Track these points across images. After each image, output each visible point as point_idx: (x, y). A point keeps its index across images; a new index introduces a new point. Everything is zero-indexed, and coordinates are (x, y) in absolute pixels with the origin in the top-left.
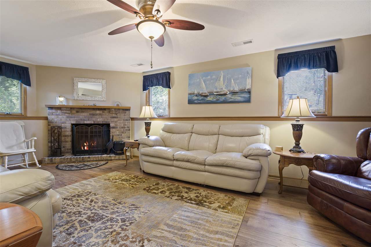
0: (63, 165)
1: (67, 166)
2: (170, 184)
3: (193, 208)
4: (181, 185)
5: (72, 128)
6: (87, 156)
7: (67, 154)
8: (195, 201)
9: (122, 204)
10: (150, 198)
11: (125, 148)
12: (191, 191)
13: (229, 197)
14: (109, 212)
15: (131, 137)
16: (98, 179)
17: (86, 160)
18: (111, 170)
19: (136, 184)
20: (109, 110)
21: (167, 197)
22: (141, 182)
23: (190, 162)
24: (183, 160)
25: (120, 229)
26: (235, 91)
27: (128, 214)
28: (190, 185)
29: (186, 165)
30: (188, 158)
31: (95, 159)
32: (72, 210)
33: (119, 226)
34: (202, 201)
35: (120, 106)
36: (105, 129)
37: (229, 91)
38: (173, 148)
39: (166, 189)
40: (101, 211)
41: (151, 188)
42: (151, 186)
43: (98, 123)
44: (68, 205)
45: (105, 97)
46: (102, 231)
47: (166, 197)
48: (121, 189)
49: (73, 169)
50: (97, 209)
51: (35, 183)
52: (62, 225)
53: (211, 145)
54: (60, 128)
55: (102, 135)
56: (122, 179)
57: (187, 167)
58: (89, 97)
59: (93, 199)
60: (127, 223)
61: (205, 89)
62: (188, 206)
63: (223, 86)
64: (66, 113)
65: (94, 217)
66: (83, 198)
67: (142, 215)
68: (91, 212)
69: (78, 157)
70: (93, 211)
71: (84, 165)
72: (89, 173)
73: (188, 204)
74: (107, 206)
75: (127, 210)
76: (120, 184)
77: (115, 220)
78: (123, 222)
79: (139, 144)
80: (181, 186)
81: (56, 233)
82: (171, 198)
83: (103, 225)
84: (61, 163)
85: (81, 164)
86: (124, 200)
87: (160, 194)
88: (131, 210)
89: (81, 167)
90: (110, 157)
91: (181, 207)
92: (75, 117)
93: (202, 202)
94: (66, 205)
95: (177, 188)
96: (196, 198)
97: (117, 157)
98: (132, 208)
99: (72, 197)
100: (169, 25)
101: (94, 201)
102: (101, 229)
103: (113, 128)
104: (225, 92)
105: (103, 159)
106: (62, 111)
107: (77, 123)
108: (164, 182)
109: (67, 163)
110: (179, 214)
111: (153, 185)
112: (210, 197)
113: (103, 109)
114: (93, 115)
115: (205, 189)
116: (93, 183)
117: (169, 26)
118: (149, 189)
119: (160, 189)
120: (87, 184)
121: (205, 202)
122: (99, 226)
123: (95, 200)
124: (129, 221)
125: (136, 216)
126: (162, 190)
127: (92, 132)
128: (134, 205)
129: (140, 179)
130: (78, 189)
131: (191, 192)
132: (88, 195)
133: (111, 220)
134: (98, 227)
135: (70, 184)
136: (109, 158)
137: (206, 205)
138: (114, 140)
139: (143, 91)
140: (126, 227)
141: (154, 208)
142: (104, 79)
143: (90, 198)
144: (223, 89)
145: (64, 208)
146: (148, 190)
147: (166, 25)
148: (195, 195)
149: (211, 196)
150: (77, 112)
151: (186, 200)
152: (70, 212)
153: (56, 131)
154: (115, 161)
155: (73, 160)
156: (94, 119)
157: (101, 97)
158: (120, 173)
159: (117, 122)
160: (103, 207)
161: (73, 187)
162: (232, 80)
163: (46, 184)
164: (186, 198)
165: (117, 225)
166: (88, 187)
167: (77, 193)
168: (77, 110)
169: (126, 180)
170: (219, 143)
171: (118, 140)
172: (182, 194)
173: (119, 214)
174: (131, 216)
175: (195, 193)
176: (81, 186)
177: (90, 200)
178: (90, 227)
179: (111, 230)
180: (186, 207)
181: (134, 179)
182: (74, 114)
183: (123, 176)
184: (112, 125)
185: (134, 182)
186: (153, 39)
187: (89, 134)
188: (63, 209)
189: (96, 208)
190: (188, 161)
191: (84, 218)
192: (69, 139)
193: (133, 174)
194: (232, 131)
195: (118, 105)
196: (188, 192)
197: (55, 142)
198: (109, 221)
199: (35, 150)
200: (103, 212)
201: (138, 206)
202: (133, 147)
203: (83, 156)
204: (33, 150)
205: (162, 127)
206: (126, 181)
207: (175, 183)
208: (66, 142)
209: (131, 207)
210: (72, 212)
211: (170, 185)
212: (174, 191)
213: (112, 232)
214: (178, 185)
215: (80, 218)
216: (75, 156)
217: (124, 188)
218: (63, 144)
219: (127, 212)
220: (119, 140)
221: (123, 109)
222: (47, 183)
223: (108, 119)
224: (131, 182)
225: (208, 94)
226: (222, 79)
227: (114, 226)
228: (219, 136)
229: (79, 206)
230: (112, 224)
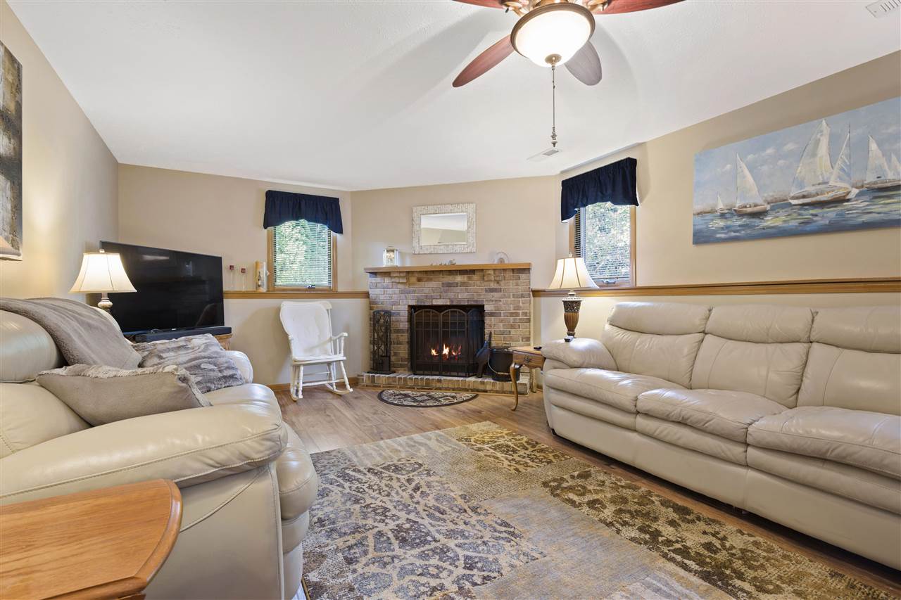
0: (391, 391)
1: (398, 395)
2: (623, 484)
3: (689, 585)
4: (659, 494)
5: (410, 315)
6: (436, 377)
7: (401, 370)
8: (701, 563)
9: (480, 514)
10: (556, 514)
11: (513, 366)
12: (689, 522)
13: (853, 587)
14: (443, 529)
15: (532, 339)
16: (446, 435)
17: (434, 385)
18: (479, 416)
19: (526, 465)
20: (481, 273)
21: (607, 525)
22: (541, 462)
23: (691, 427)
24: (666, 418)
25: (455, 588)
26: (889, 185)
27: (485, 548)
28: (689, 499)
29: (678, 435)
30: (683, 413)
31: (451, 386)
32: (373, 501)
33: (454, 577)
34: (726, 568)
35: (506, 262)
36: (472, 316)
37: (860, 184)
38: (640, 378)
39: (609, 496)
40: (427, 521)
41: (565, 485)
42: (565, 477)
43: (459, 304)
44: (370, 487)
45: (475, 245)
46: (414, 578)
47: (603, 521)
48: (487, 470)
49: (405, 403)
50: (421, 511)
51: (239, 442)
52: (345, 534)
53: (773, 377)
54: (388, 314)
55: (466, 332)
56: (498, 443)
57: (680, 442)
58: (442, 247)
59: (422, 483)
60: (477, 576)
61: (755, 190)
62: (672, 575)
63: (831, 173)
64: (399, 283)
65: (409, 533)
66: (403, 477)
67: (521, 564)
68: (408, 516)
69: (419, 377)
70: (412, 517)
71: (430, 396)
72: (432, 417)
73: (671, 566)
74: (444, 511)
75: (487, 535)
76: (489, 456)
77: (452, 555)
78: (468, 568)
79: (545, 358)
80: (657, 496)
81: (329, 548)
82: (618, 531)
83: (422, 561)
84: (390, 387)
85: (424, 393)
86: (485, 505)
87: (585, 509)
88: (497, 538)
89: (422, 401)
90: (483, 383)
91: (645, 569)
92: (414, 292)
93: (728, 572)
94: (366, 485)
95: (645, 500)
96: (706, 552)
97: (499, 385)
98: (500, 532)
99: (384, 468)
100: (606, 6)
101: (421, 490)
102: (412, 572)
103: (492, 314)
104: (840, 193)
105: (467, 387)
106: (393, 280)
107: (420, 304)
108: (606, 473)
109: (400, 388)
110: (632, 594)
111: (573, 477)
112: (762, 561)
113: (469, 272)
114: (449, 285)
115: (747, 527)
116: (433, 444)
117: (605, 12)
118: (557, 488)
119: (590, 491)
120: (421, 444)
121: (741, 576)
122: (412, 560)
123: (424, 489)
124: (484, 571)
125: (504, 561)
126: (596, 497)
127: (445, 324)
128: (507, 525)
129: (542, 451)
130: (400, 451)
131: (691, 526)
132: (414, 470)
133: (443, 552)
134: (408, 562)
135: (389, 438)
136: (481, 387)
137: (743, 590)
138: (493, 344)
139: (563, 219)
140: (471, 587)
141: (560, 549)
142: (472, 203)
143: (417, 480)
144: (832, 183)
145: (361, 492)
146: (555, 488)
147: (594, 11)
148: (703, 541)
149: (768, 559)
150: (419, 280)
151: (665, 549)
152: (368, 506)
153: (382, 321)
154: (494, 394)
155: (410, 383)
156: (451, 295)
157: (465, 243)
158: (497, 426)
159: (500, 301)
160: (435, 510)
161: (394, 444)
162: (873, 146)
163: (262, 448)
164: (668, 543)
165: (451, 572)
166: (420, 449)
167: (395, 462)
168: (420, 276)
169: (507, 449)
170: (809, 370)
171: (500, 345)
172: (654, 526)
173: (466, 541)
174: (491, 558)
175: (705, 533)
176: (409, 446)
177: (414, 484)
178: (393, 558)
179: (434, 582)
180: (663, 575)
181: (527, 449)
182: (413, 284)
183: (501, 437)
184: (488, 308)
185: (524, 457)
186: (557, 64)
187: (441, 330)
188: (359, 494)
189: (420, 508)
190: (682, 422)
191: (388, 528)
192: (405, 338)
193: (526, 433)
194: (871, 330)
195: (501, 260)
196: (680, 522)
197: (380, 342)
198: (437, 553)
199: (345, 358)
200: (431, 524)
201: (516, 532)
202: (530, 364)
203: (427, 377)
204: (341, 357)
205: (611, 313)
206: (504, 451)
207: (638, 484)
208: (400, 343)
209: (499, 528)
210: (371, 506)
211: (622, 487)
212: (634, 507)
213: (434, 589)
214: (649, 492)
215: (381, 527)
216: (415, 374)
217: (496, 470)
218: (394, 348)
219: (484, 542)
220: (504, 345)
221: (513, 270)
222: (262, 445)
223: (480, 295)
224: (516, 457)
225: (768, 207)
226: (823, 149)
227: (444, 574)
228: (810, 347)
229: (388, 495)
230: (441, 564)
